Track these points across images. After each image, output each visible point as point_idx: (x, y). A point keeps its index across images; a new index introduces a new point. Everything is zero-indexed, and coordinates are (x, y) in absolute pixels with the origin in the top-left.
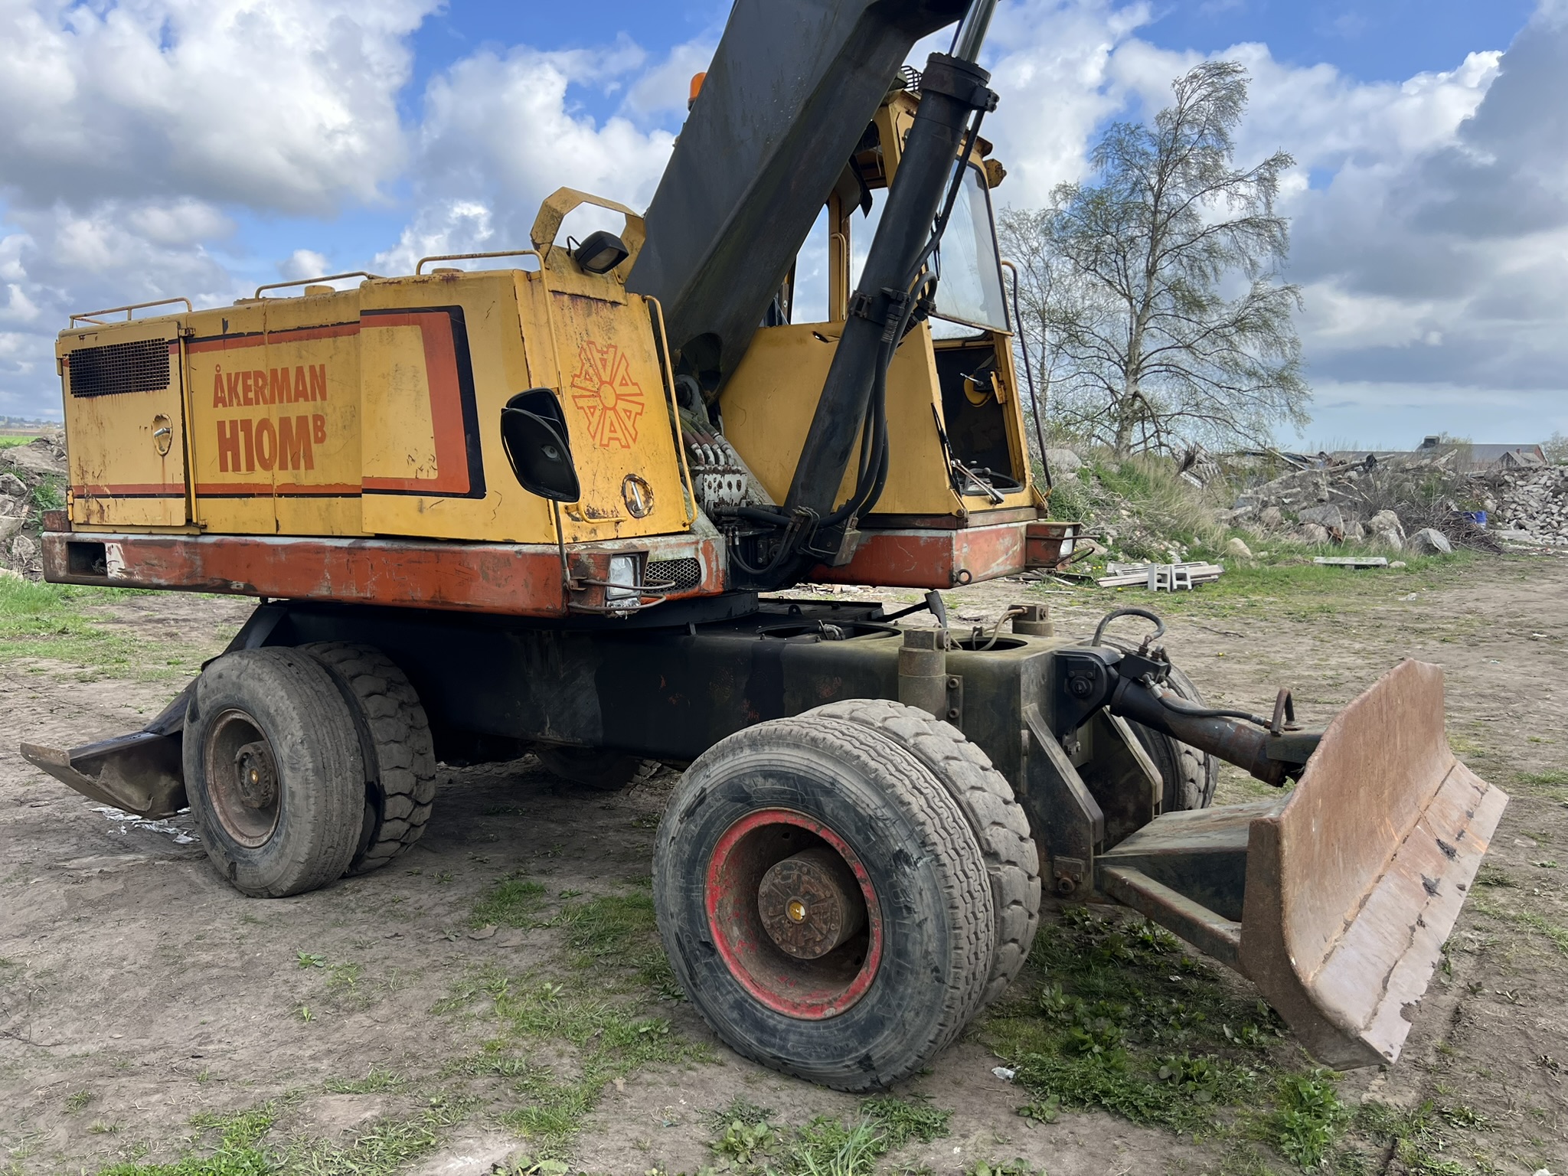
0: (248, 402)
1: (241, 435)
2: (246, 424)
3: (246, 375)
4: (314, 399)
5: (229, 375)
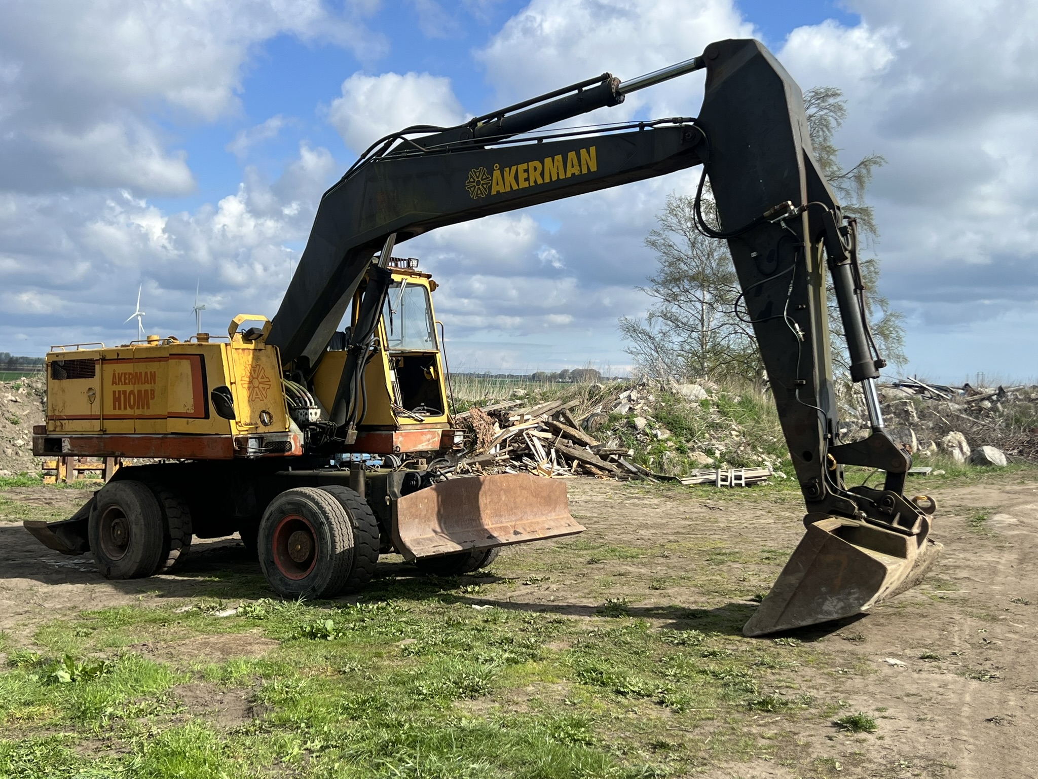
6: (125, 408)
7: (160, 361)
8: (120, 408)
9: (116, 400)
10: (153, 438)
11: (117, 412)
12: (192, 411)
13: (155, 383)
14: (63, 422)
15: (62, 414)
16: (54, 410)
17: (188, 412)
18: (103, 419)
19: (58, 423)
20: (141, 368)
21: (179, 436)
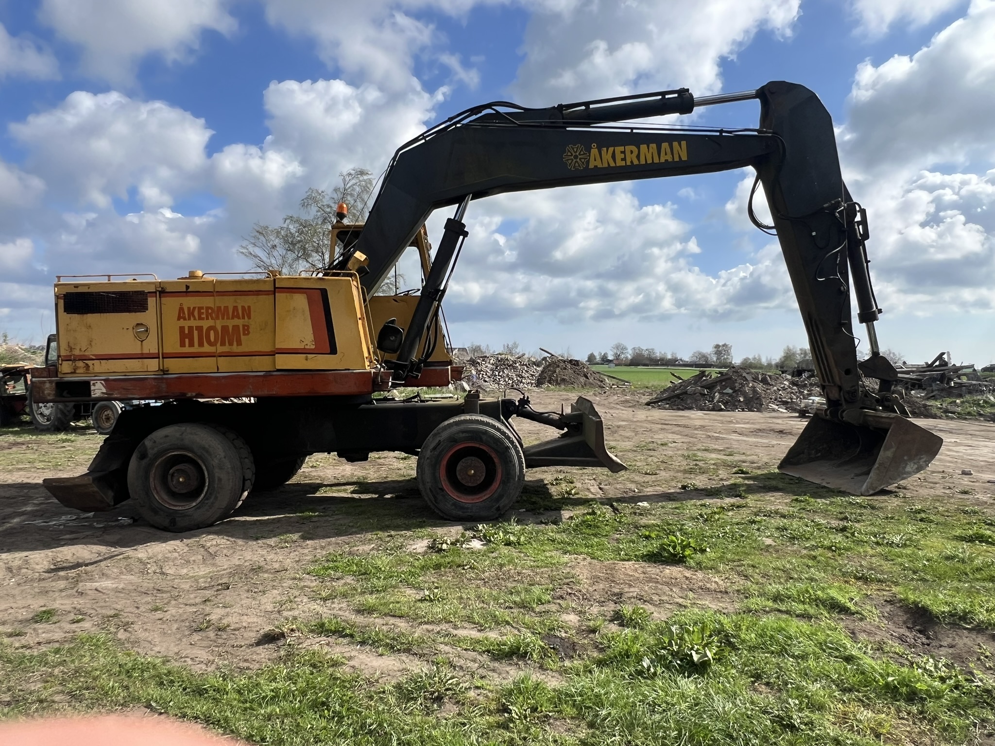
0: (200, 318)
1: (196, 333)
2: (200, 329)
3: (200, 308)
4: (243, 318)
5: (189, 308)
6: (201, 344)
7: (258, 295)
8: (191, 344)
9: (185, 336)
10: (249, 377)
11: (187, 349)
12: (313, 347)
13: (249, 318)
14: (90, 363)
15: (86, 353)
16: (71, 349)
17: (306, 347)
18: (163, 358)
19: (80, 364)
20: (229, 302)
21: (290, 373)
